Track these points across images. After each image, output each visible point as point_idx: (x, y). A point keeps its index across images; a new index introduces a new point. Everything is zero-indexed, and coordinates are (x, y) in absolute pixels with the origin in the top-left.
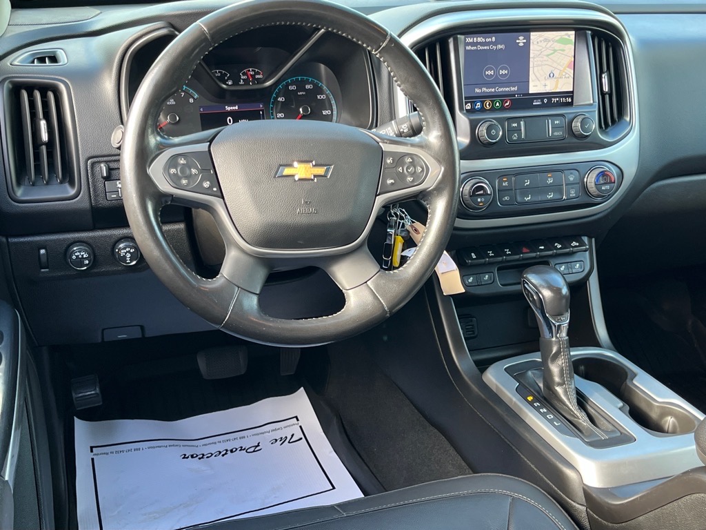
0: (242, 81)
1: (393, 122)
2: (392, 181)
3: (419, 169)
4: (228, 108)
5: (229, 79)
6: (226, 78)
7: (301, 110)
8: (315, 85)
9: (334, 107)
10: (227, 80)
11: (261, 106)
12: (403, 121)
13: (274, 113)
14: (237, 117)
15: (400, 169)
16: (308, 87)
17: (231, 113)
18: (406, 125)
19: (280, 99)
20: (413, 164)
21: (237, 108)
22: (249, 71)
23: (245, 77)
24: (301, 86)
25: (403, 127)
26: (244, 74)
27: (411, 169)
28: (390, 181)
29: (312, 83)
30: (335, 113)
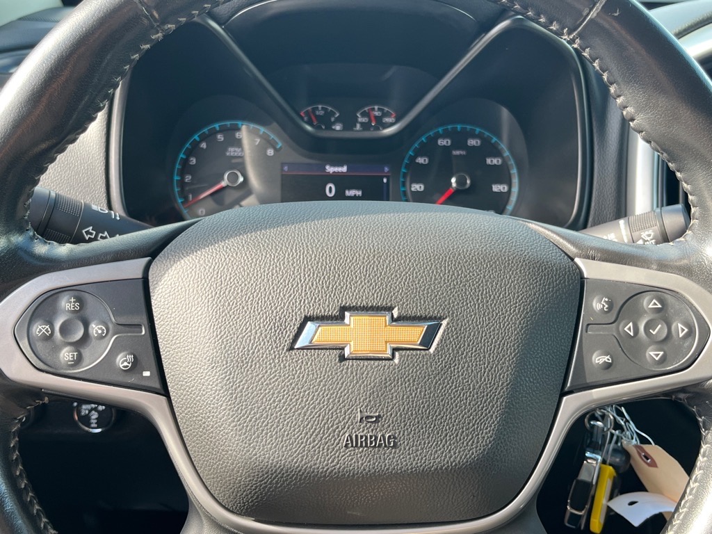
0: (358, 126)
1: (622, 222)
2: (606, 359)
3: (680, 329)
4: (330, 169)
5: (338, 120)
6: (333, 119)
7: (453, 180)
8: (485, 141)
9: (515, 181)
10: (334, 123)
11: (386, 169)
12: (644, 222)
13: (408, 183)
14: (343, 184)
15: (629, 328)
16: (472, 142)
17: (335, 178)
18: (651, 232)
19: (421, 160)
20: (663, 314)
21: (344, 169)
22: (373, 109)
23: (365, 120)
24: (459, 141)
25: (644, 235)
26: (364, 115)
27: (659, 330)
28: (599, 359)
29: (479, 136)
30: (515, 189)
